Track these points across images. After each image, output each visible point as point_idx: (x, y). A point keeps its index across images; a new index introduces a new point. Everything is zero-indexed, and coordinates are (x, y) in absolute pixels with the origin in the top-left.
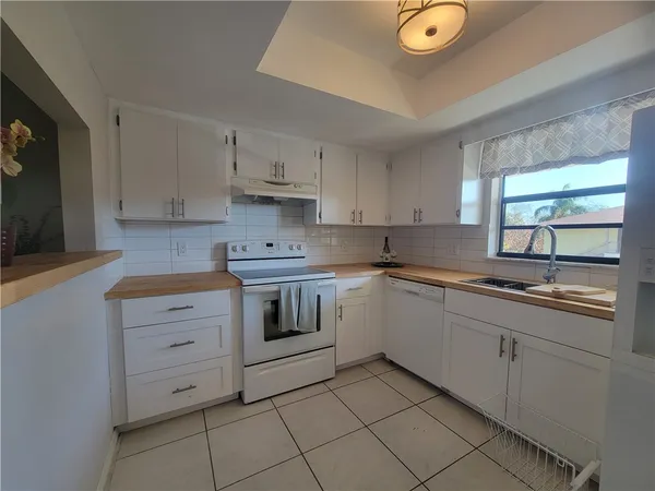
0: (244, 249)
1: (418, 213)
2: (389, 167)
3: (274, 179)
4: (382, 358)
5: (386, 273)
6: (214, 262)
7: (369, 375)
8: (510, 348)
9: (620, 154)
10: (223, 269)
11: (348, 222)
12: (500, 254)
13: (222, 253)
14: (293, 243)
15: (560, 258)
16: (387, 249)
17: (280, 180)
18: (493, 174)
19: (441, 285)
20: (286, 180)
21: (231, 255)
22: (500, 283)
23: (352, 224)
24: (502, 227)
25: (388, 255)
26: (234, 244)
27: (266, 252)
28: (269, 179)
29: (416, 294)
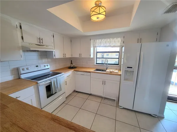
0: (27, 69)
1: (80, 55)
2: (71, 41)
3: (39, 44)
4: (75, 91)
5: (74, 70)
6: (13, 76)
7: (74, 96)
8: (104, 83)
9: (118, 46)
10: (18, 77)
11: (62, 57)
12: (96, 64)
13: (17, 72)
14: (45, 65)
15: (108, 64)
16: (72, 63)
17: (41, 44)
18: (96, 47)
19: (90, 72)
20: (44, 44)
21: (22, 72)
22: (100, 70)
23: (63, 57)
24: (97, 58)
25: (72, 65)
26: (22, 68)
27: (36, 69)
28: (37, 44)
29: (83, 75)
